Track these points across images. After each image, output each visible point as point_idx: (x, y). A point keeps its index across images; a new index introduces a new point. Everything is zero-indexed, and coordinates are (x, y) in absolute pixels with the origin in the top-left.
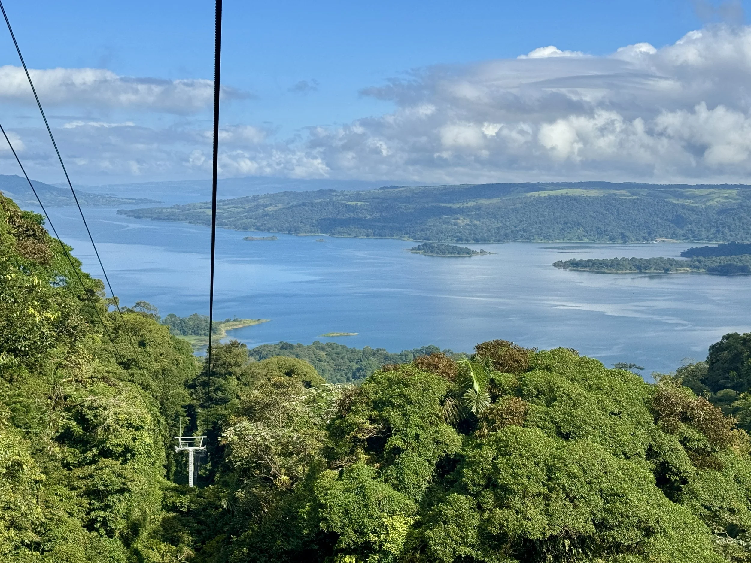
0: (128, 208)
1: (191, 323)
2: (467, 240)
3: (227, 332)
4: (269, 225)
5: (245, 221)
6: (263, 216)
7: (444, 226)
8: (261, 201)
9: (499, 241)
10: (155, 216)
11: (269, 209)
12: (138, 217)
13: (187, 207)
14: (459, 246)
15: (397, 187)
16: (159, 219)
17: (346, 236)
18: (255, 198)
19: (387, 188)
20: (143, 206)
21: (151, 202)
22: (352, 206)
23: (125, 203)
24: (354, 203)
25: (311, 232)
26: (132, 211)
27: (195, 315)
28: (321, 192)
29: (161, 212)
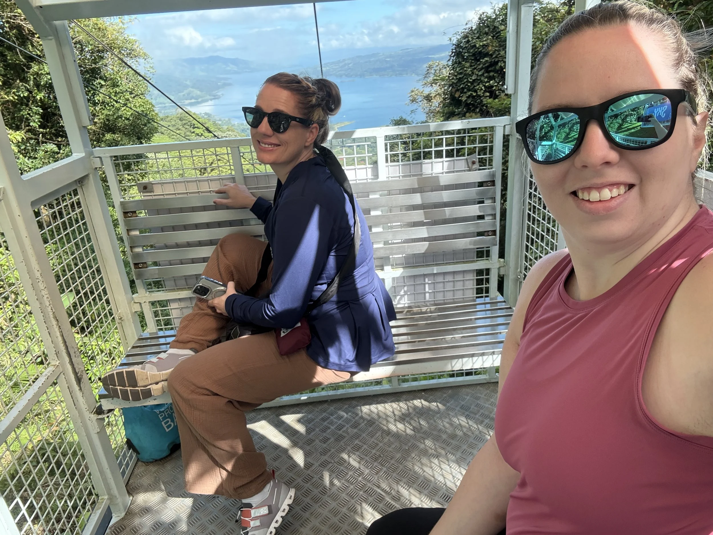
4: (351, 74)
5: (340, 72)
6: (348, 69)
18: (343, 61)
28: (374, 55)
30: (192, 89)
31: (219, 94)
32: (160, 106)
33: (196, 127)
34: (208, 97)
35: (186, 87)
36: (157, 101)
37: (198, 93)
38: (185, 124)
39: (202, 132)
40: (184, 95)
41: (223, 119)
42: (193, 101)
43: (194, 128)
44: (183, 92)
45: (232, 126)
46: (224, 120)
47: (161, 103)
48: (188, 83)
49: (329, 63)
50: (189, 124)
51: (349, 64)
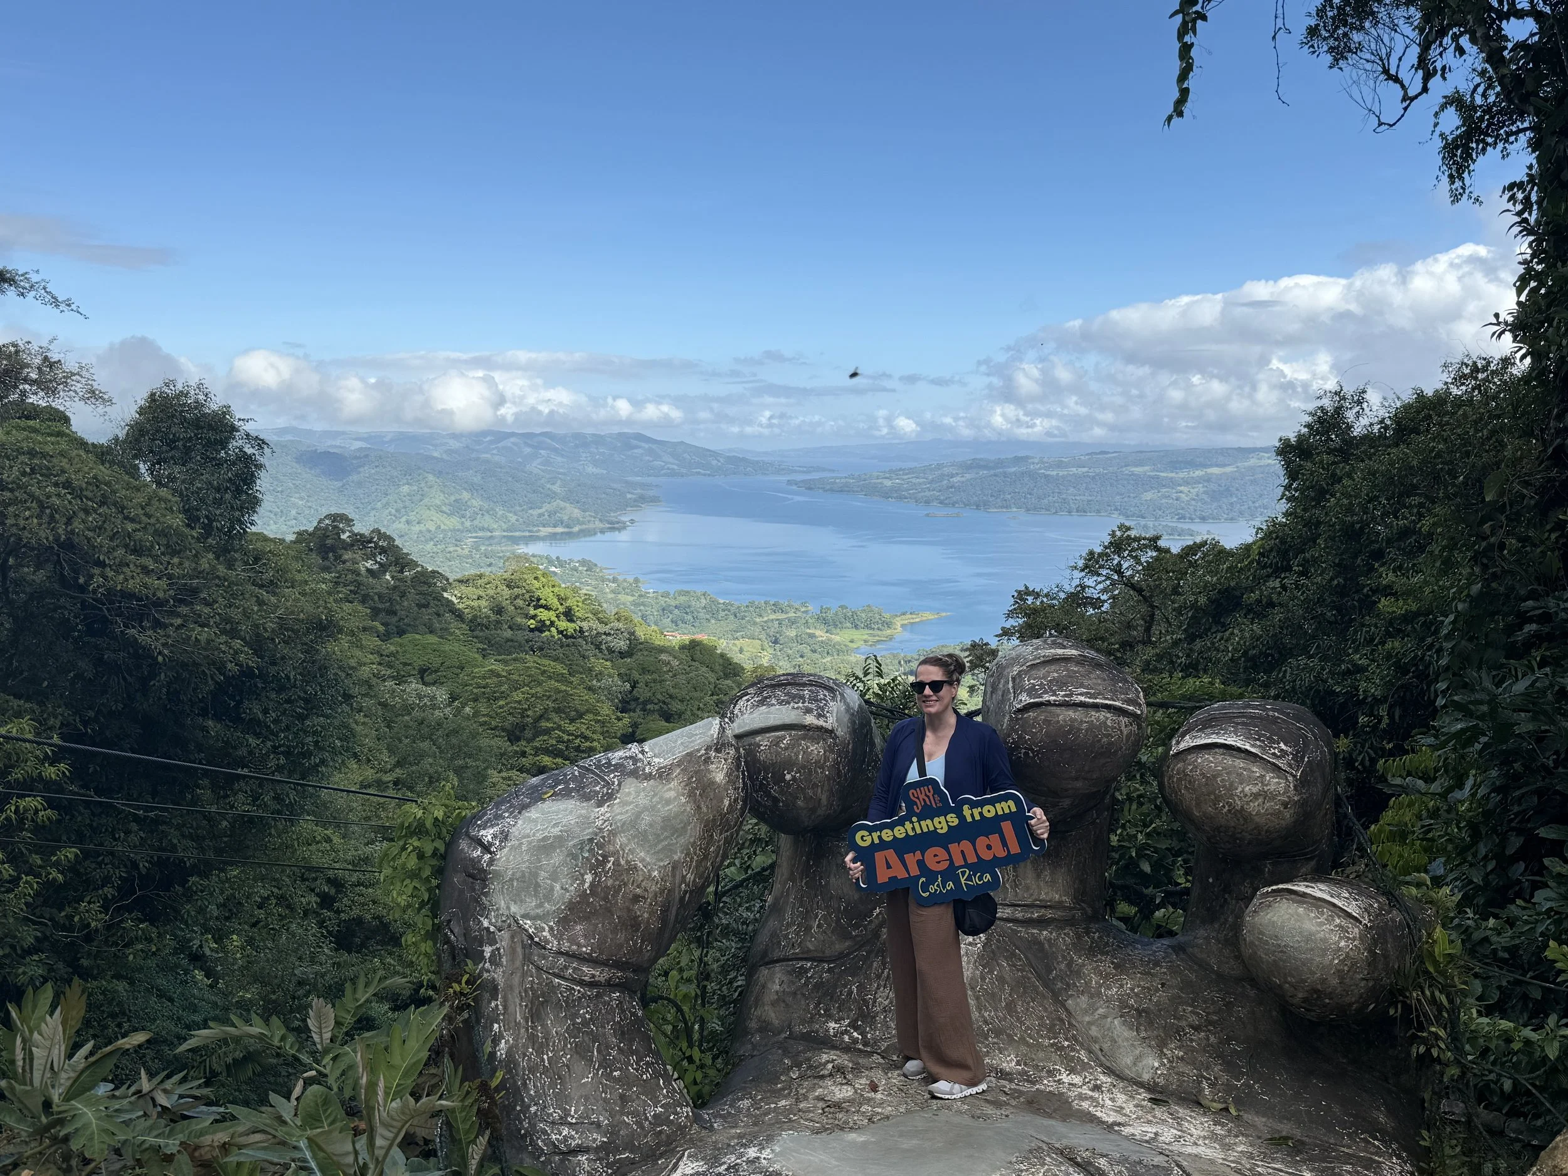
0: (800, 477)
1: (863, 615)
2: (1190, 518)
3: (902, 626)
4: (955, 499)
5: (927, 493)
6: (948, 488)
7: (1164, 501)
8: (946, 470)
9: (1232, 519)
10: (828, 487)
11: (955, 479)
12: (810, 489)
13: (863, 477)
14: (1180, 525)
15: (1108, 453)
16: (832, 490)
17: (1043, 512)
18: (939, 466)
19: (1096, 454)
20: (815, 476)
21: (824, 470)
22: (1052, 476)
23: (795, 471)
24: (1054, 473)
25: (1002, 507)
26: (802, 481)
27: (869, 606)
28: (1018, 460)
29: (835, 483)
30: (562, 504)
31: (624, 519)
32: (480, 534)
33: (542, 606)
34: (599, 525)
35: (553, 496)
36: (476, 522)
37: (576, 513)
38: (517, 597)
39: (554, 618)
40: (540, 515)
41: (620, 578)
42: (560, 530)
43: (536, 607)
44: (541, 508)
45: (641, 596)
46: (625, 580)
47: (482, 529)
48: (556, 488)
49: (900, 470)
50: (527, 596)
51: (952, 476)
